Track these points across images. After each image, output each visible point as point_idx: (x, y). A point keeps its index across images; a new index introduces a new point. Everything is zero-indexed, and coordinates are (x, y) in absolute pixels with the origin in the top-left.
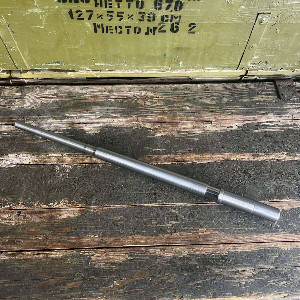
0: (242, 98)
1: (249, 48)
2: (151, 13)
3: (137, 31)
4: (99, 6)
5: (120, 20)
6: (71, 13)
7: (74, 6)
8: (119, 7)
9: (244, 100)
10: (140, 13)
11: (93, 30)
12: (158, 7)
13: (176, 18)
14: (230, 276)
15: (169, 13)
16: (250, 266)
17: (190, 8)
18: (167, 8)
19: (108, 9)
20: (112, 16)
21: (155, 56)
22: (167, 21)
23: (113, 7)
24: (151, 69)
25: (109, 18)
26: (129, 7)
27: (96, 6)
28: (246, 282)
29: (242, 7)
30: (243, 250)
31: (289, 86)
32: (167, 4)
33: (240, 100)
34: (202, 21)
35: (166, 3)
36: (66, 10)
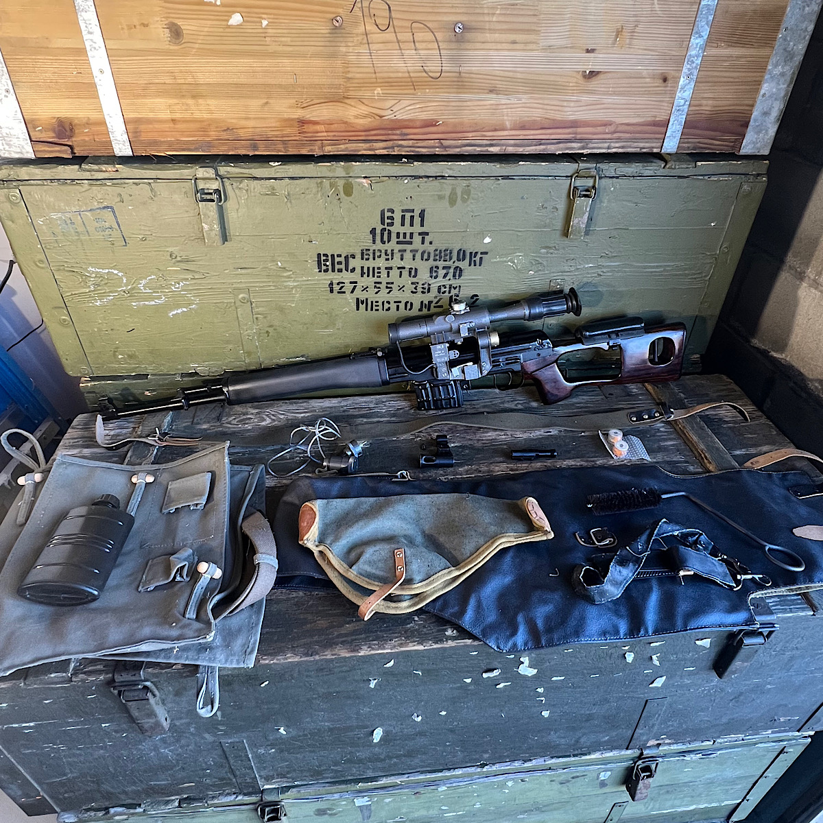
2: (426, 283)
4: (365, 276)
5: (389, 293)
6: (331, 285)
7: (336, 277)
8: (388, 276)
10: (412, 283)
11: (355, 307)
12: (434, 274)
13: (455, 288)
15: (447, 283)
17: (471, 276)
18: (445, 276)
19: (375, 279)
20: (379, 288)
22: (444, 292)
23: (382, 276)
25: (377, 290)
27: (362, 276)
29: (531, 272)
35: (443, 270)
36: (326, 282)
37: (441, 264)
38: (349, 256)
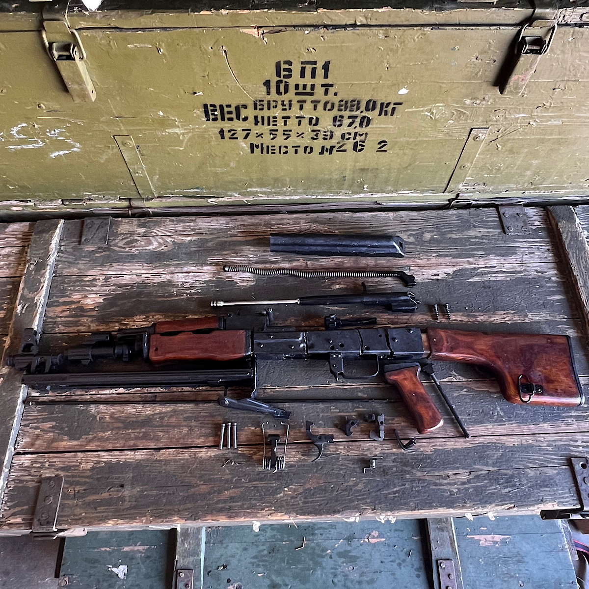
0: (451, 232)
1: (460, 167)
3: (308, 150)
4: (260, 124)
6: (222, 132)
7: (227, 125)
8: (285, 124)
9: (454, 236)
10: (313, 131)
11: (249, 151)
12: (338, 123)
13: (361, 135)
14: (438, 481)
15: (352, 130)
16: (463, 468)
17: (380, 124)
18: (350, 125)
20: (276, 135)
21: (331, 179)
22: (349, 138)
23: (278, 125)
24: (323, 194)
25: (272, 136)
26: (299, 125)
27: (256, 124)
28: (459, 489)
29: (450, 121)
30: (455, 447)
31: (517, 214)
32: (351, 120)
33: (449, 236)
34: (396, 138)
36: (216, 129)
37: (346, 114)
38: (240, 107)
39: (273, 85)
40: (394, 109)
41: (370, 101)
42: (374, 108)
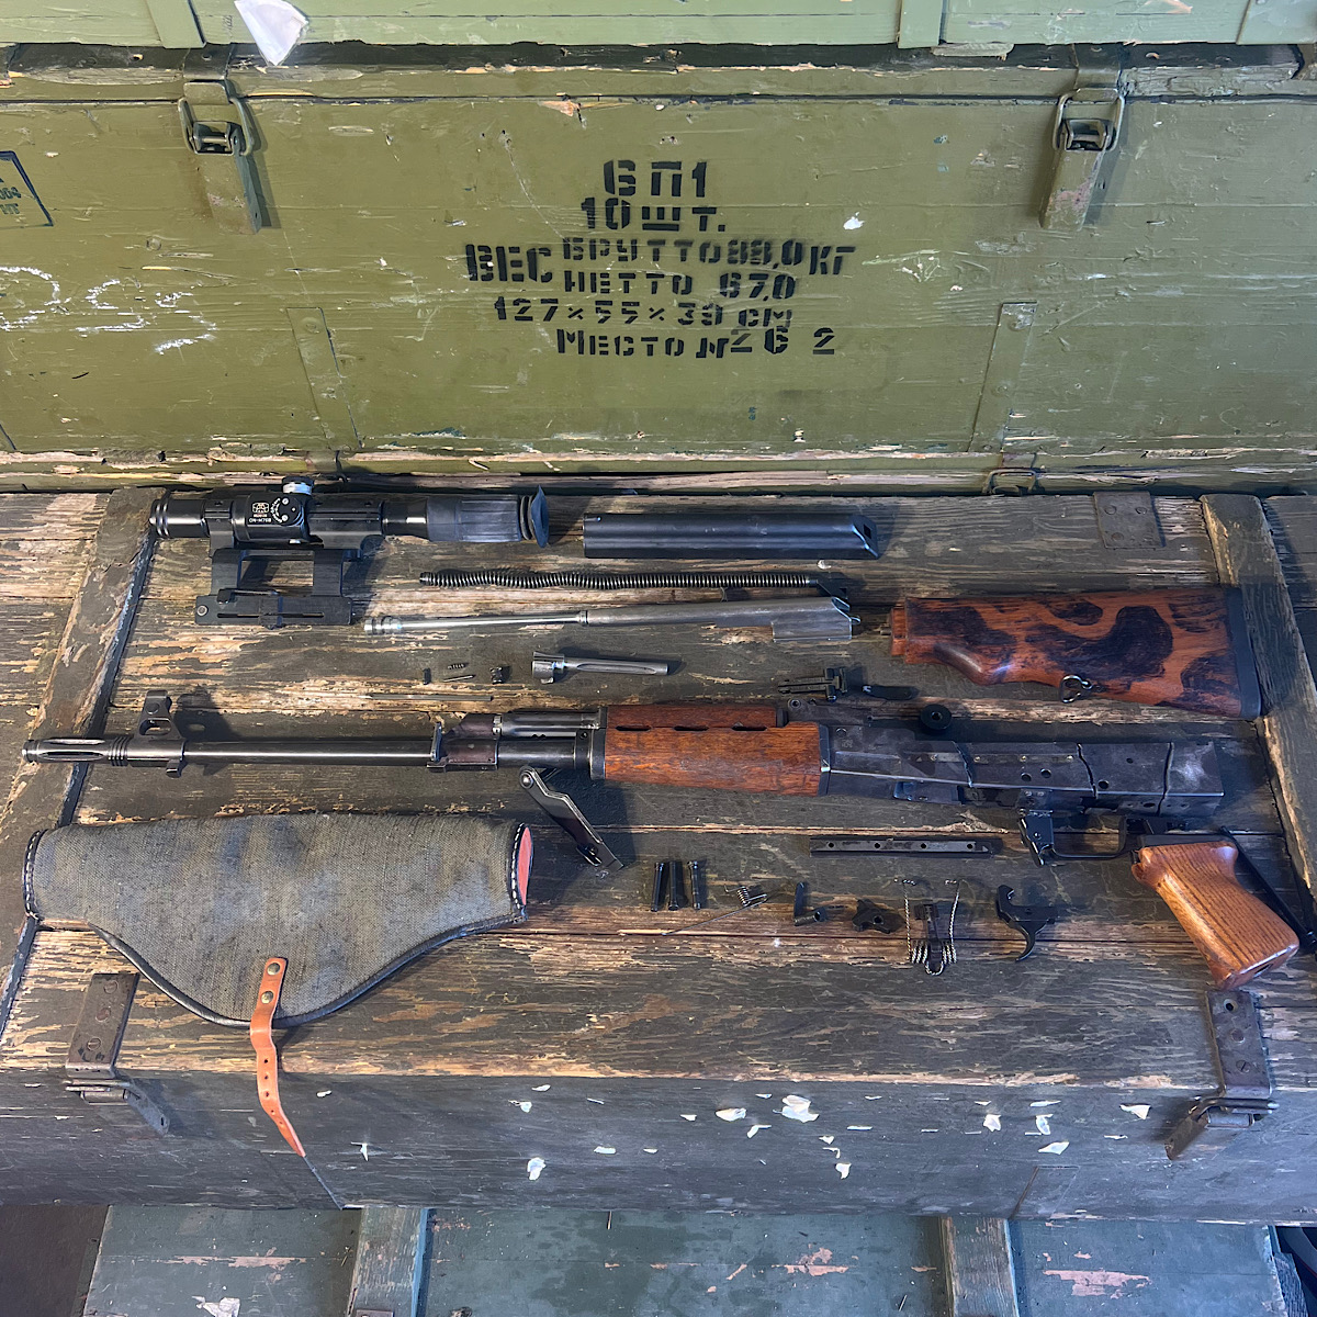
0: (987, 541)
1: (992, 391)
2: (711, 306)
3: (675, 348)
4: (575, 289)
5: (627, 322)
6: (500, 304)
8: (627, 290)
10: (681, 305)
11: (556, 347)
12: (731, 289)
13: (779, 316)
14: (915, 1022)
19: (598, 296)
21: (724, 413)
22: (755, 322)
25: (601, 316)
26: (654, 292)
27: (568, 289)
28: (960, 1039)
29: (955, 287)
31: (1137, 509)
32: (754, 284)
34: (850, 323)
35: (750, 281)
36: (490, 299)
37: (746, 269)
38: (538, 251)
39: (600, 206)
40: (838, 260)
41: (789, 243)
42: (798, 260)
